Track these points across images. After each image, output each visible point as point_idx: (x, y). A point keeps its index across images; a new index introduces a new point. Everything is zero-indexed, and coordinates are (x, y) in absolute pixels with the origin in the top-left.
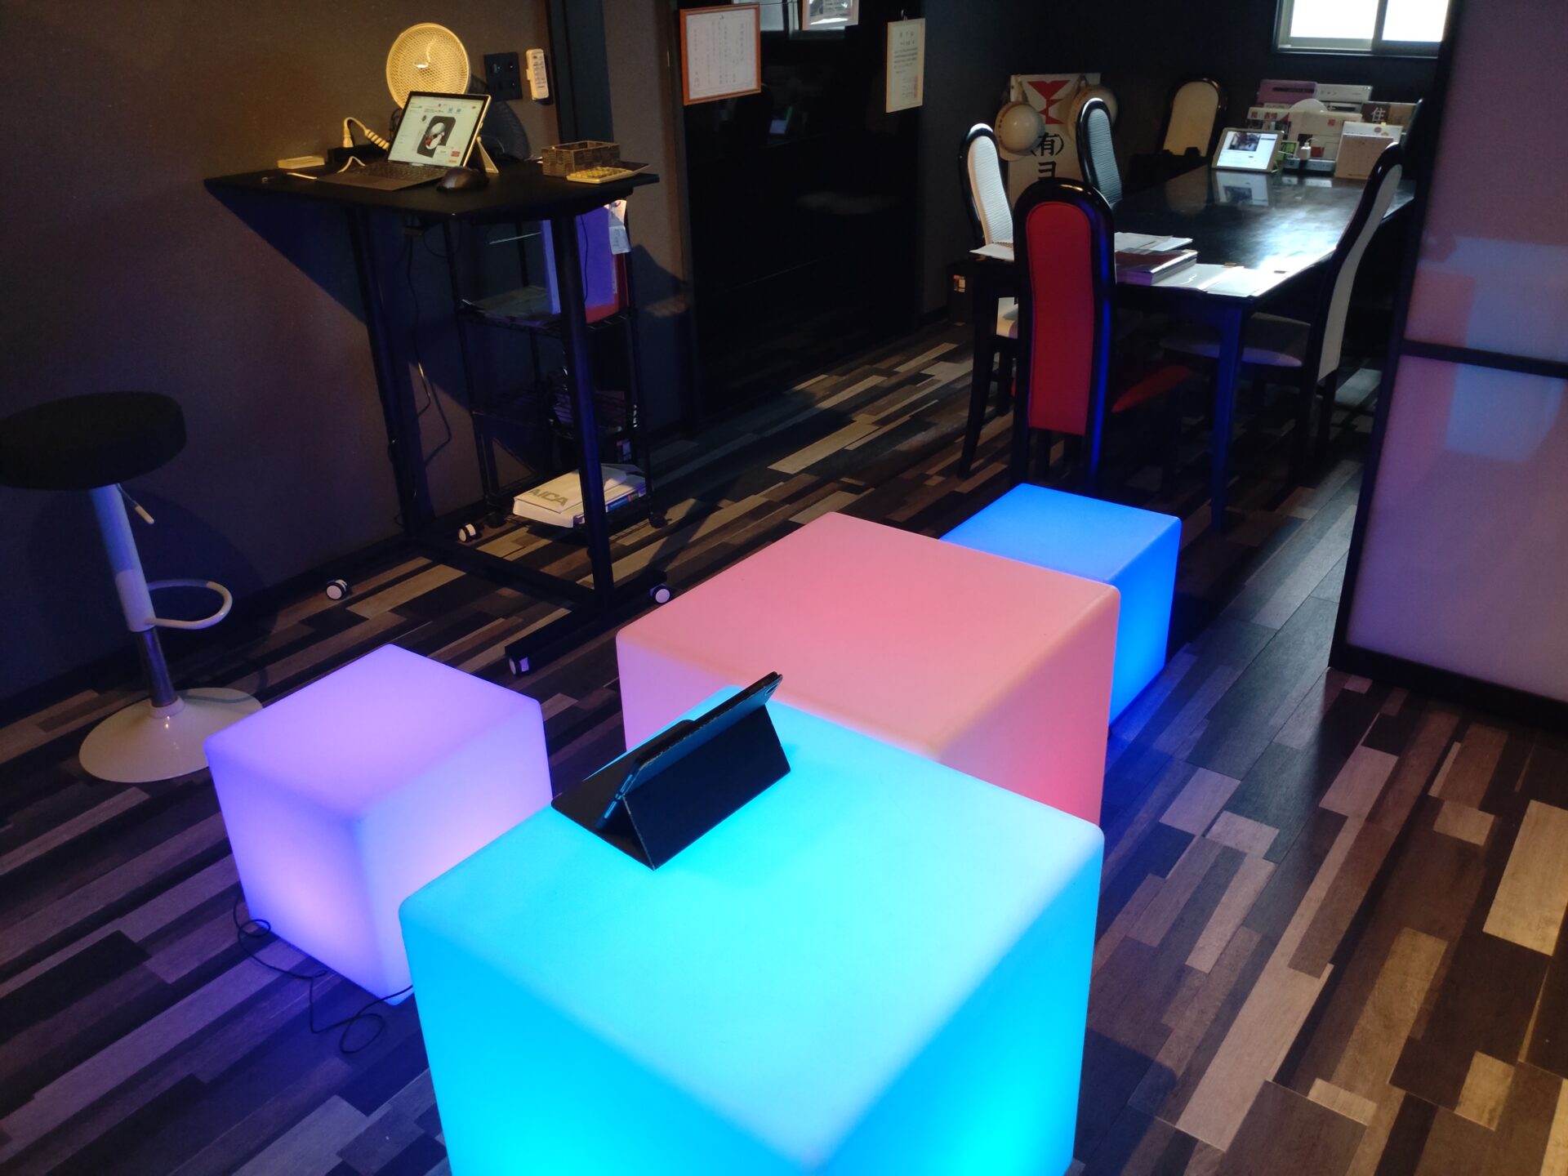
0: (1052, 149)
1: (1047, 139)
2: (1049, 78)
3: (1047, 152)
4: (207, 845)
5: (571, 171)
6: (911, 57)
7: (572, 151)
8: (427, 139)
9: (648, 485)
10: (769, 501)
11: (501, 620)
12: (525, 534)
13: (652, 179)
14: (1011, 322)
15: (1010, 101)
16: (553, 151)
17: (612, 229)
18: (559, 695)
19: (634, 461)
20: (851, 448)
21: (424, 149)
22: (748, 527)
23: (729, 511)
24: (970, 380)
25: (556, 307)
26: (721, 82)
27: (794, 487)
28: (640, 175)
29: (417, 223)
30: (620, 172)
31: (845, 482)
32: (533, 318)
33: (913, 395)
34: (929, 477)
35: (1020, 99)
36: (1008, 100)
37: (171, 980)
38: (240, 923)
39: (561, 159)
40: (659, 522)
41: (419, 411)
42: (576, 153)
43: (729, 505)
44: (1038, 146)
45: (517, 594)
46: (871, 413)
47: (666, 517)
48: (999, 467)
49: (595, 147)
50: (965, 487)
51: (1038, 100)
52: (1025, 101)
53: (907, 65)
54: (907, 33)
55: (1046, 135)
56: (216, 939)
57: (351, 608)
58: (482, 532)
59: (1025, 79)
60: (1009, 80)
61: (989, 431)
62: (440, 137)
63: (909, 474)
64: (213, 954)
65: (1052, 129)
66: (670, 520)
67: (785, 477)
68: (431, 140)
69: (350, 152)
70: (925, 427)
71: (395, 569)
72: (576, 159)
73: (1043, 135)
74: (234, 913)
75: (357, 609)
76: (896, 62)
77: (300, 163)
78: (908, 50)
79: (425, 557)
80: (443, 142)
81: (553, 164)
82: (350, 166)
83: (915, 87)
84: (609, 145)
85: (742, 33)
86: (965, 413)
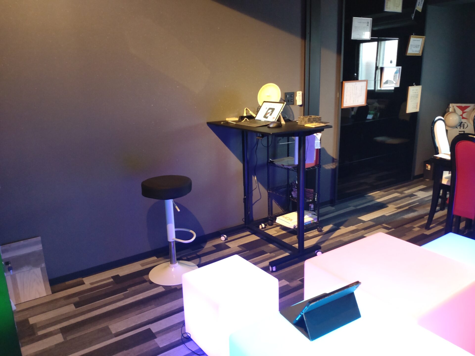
0: (464, 127)
1: (462, 124)
2: (463, 105)
3: (462, 128)
4: (177, 307)
5: (306, 124)
6: (416, 97)
7: (307, 118)
8: (266, 114)
9: (318, 219)
10: (357, 229)
11: (269, 254)
12: (279, 229)
13: (330, 127)
14: (447, 180)
15: (449, 111)
16: (302, 118)
17: (316, 141)
18: (284, 280)
19: (314, 211)
20: (387, 215)
21: (265, 117)
22: (349, 236)
23: (343, 230)
24: (431, 198)
25: (297, 163)
26: (354, 102)
27: (366, 225)
28: (326, 126)
29: (261, 136)
30: (321, 124)
31: (384, 226)
32: (289, 166)
33: (410, 200)
34: (414, 228)
35: (453, 111)
36: (448, 111)
37: (161, 346)
38: (182, 333)
39: (304, 120)
40: (320, 231)
41: (253, 189)
42: (308, 119)
43: (344, 228)
44: (459, 126)
45: (274, 246)
46: (395, 205)
47: (323, 229)
48: (440, 227)
49: (314, 117)
50: (428, 232)
51: (459, 112)
52: (455, 111)
53: (414, 99)
54: (415, 90)
55: (462, 122)
56: (175, 337)
57: (227, 244)
58: (266, 227)
59: (455, 105)
60: (449, 105)
61: (437, 215)
62: (270, 113)
63: (407, 226)
64: (174, 341)
65: (464, 121)
66: (324, 230)
67: (363, 222)
68: (267, 114)
69: (245, 117)
70: (414, 211)
71: (240, 234)
72: (308, 120)
73: (460, 122)
74: (181, 330)
75: (228, 244)
76: (411, 98)
77: (232, 119)
78: (415, 95)
79: (249, 232)
80: (271, 115)
81: (301, 121)
82: (245, 121)
83: (417, 106)
84: (318, 117)
85: (361, 88)
86: (429, 208)
